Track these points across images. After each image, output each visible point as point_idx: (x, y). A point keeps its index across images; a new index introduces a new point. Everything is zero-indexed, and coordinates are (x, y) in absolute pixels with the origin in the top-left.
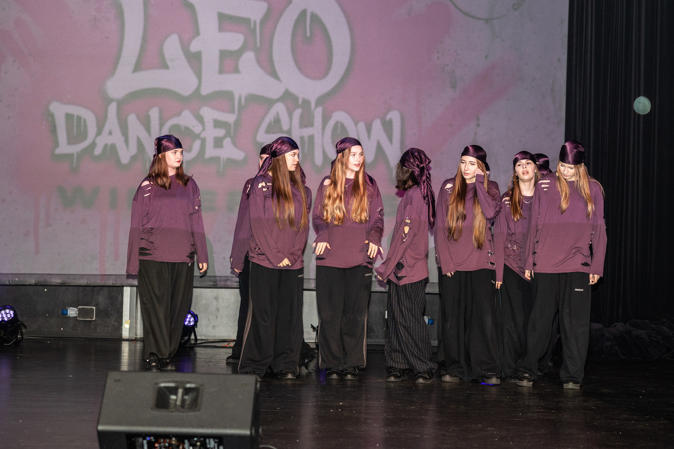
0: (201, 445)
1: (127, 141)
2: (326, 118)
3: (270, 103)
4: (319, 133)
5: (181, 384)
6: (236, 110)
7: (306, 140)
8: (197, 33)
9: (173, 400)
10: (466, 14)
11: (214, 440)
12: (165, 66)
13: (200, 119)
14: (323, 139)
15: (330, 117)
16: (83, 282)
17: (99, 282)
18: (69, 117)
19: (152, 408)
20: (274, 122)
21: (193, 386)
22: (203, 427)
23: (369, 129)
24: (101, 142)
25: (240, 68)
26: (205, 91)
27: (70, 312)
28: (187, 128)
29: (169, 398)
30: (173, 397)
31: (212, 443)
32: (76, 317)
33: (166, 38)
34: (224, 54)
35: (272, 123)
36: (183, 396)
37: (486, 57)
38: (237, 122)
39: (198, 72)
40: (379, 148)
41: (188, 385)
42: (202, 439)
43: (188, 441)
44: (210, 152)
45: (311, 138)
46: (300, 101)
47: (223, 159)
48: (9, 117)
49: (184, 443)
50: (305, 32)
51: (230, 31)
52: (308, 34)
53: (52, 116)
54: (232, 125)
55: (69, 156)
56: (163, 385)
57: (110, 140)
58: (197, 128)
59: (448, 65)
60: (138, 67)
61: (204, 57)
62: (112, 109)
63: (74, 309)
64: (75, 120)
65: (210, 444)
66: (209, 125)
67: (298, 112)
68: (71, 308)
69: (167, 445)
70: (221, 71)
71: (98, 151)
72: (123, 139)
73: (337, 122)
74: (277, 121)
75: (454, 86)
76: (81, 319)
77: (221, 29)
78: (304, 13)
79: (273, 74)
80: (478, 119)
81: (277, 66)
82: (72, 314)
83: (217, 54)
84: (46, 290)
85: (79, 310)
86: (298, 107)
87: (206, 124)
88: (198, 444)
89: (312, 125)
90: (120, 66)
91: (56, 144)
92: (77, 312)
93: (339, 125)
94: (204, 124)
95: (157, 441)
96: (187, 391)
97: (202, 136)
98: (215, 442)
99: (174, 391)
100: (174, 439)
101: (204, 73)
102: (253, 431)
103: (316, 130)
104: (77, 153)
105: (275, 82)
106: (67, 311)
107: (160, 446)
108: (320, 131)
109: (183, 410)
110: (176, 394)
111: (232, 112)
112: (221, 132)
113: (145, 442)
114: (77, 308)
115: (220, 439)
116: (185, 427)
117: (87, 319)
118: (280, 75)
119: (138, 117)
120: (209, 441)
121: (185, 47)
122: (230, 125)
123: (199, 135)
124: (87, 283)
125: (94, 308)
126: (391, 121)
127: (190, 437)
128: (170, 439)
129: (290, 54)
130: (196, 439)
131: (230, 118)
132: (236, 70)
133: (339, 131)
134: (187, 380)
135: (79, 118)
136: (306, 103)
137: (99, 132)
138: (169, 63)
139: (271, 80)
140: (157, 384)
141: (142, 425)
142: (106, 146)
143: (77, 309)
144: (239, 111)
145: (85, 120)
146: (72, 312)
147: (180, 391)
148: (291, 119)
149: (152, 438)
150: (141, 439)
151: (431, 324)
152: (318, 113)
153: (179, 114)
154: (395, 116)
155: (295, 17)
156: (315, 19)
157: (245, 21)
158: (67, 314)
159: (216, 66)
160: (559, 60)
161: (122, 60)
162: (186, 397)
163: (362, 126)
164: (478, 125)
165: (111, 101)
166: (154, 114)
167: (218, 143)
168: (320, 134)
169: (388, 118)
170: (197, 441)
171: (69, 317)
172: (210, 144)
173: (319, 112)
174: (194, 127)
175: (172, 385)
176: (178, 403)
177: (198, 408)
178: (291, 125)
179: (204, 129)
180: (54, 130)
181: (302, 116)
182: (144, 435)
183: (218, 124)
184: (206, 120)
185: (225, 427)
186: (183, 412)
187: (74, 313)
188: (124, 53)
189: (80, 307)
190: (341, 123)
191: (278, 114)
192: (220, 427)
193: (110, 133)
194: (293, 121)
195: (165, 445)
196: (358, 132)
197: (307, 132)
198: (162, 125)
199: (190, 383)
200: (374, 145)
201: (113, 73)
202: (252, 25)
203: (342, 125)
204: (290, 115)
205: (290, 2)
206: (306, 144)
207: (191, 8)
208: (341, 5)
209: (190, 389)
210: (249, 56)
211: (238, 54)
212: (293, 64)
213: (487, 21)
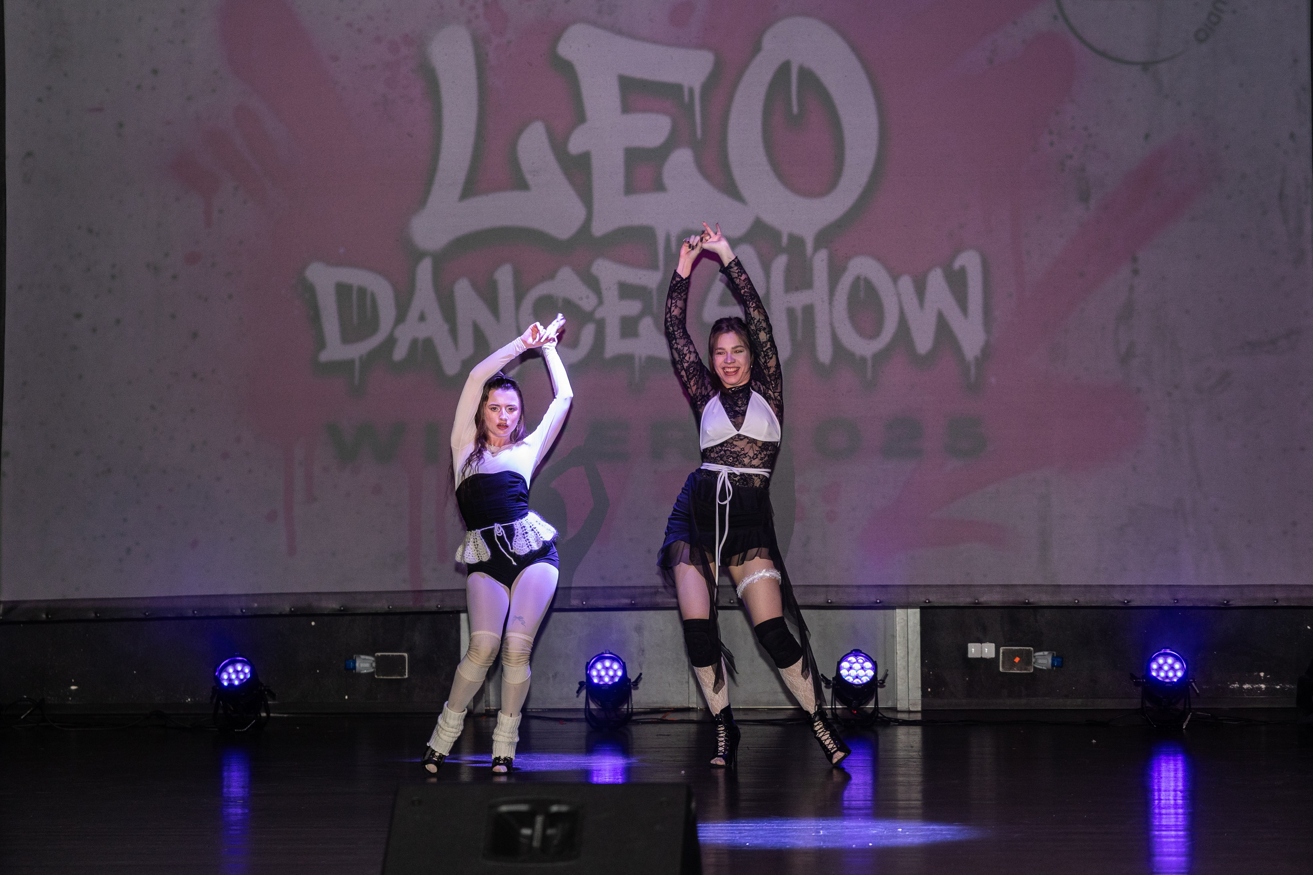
1: (453, 332)
2: (835, 272)
4: (823, 302)
5: (540, 806)
6: (661, 263)
7: (799, 314)
8: (580, 117)
9: (526, 837)
10: (1103, 54)
12: (521, 184)
13: (593, 283)
14: (831, 312)
15: (844, 269)
16: (381, 605)
17: (409, 604)
18: (343, 290)
19: (484, 855)
21: (564, 808)
23: (920, 289)
24: (405, 336)
25: (667, 181)
26: (599, 229)
27: (359, 665)
28: (567, 303)
29: (518, 834)
30: (526, 832)
32: (371, 674)
33: (520, 131)
34: (634, 156)
36: (544, 829)
37: (1147, 136)
39: (585, 193)
40: (942, 326)
41: (555, 808)
44: (615, 346)
45: (809, 310)
46: (785, 240)
47: (640, 359)
48: (230, 296)
50: (789, 104)
51: (644, 110)
52: (795, 110)
53: (309, 291)
54: (654, 293)
55: (345, 366)
56: (504, 808)
57: (422, 332)
58: (587, 301)
59: (1071, 157)
60: (471, 189)
61: (596, 163)
62: (424, 271)
63: (367, 657)
64: (355, 296)
66: (611, 293)
67: (780, 263)
68: (363, 657)
70: (630, 188)
71: (400, 353)
72: (446, 327)
73: (858, 278)
75: (1084, 197)
76: (382, 677)
77: (626, 108)
78: (785, 68)
79: (730, 189)
80: (1135, 260)
81: (737, 173)
82: (365, 668)
83: (620, 157)
84: (313, 623)
85: (378, 660)
86: (782, 250)
87: (605, 293)
89: (809, 285)
90: (435, 188)
91: (321, 344)
92: (374, 665)
93: (862, 283)
94: (600, 293)
96: (552, 820)
97: (598, 315)
99: (527, 819)
101: (597, 195)
103: (817, 295)
104: (361, 358)
105: (737, 204)
106: (355, 663)
108: (826, 298)
109: (547, 858)
110: (531, 825)
111: (654, 267)
112: (633, 307)
114: (373, 656)
117: (394, 677)
118: (745, 192)
119: (475, 285)
121: (558, 146)
122: (650, 293)
123: (592, 313)
124: (389, 608)
125: (406, 655)
126: (963, 270)
129: (761, 150)
131: (651, 279)
132: (659, 186)
133: (862, 294)
134: (553, 797)
135: (362, 291)
136: (796, 242)
137: (401, 318)
138: (529, 177)
139: (726, 201)
140: (494, 806)
142: (414, 342)
143: (372, 659)
144: (666, 265)
145: (373, 295)
146: (364, 664)
147: (539, 820)
148: (768, 273)
151: (1057, 667)
152: (820, 262)
153: (551, 276)
154: (969, 261)
155: (767, 77)
156: (808, 78)
157: (674, 90)
158: (355, 668)
159: (619, 179)
161: (440, 176)
162: (550, 832)
163: (906, 282)
164: (1136, 272)
165: (420, 255)
166: (504, 277)
167: (629, 327)
168: (826, 302)
169: (957, 265)
171: (360, 675)
172: (612, 330)
173: (822, 261)
174: (581, 299)
175: (523, 808)
176: (536, 844)
177: (574, 852)
178: (768, 288)
179: (601, 302)
180: (315, 317)
181: (788, 269)
183: (627, 291)
184: (604, 286)
186: (546, 861)
187: (367, 665)
188: (443, 163)
189: (379, 654)
190: (865, 279)
193: (422, 318)
194: (773, 278)
196: (899, 295)
197: (799, 299)
198: (519, 298)
199: (558, 802)
200: (932, 320)
201: (422, 201)
202: (686, 98)
203: (868, 282)
204: (766, 267)
205: (757, 48)
206: (800, 324)
207: (566, 70)
208: (855, 49)
209: (558, 814)
210: (682, 158)
211: (660, 155)
212: (768, 168)
213: (1146, 66)
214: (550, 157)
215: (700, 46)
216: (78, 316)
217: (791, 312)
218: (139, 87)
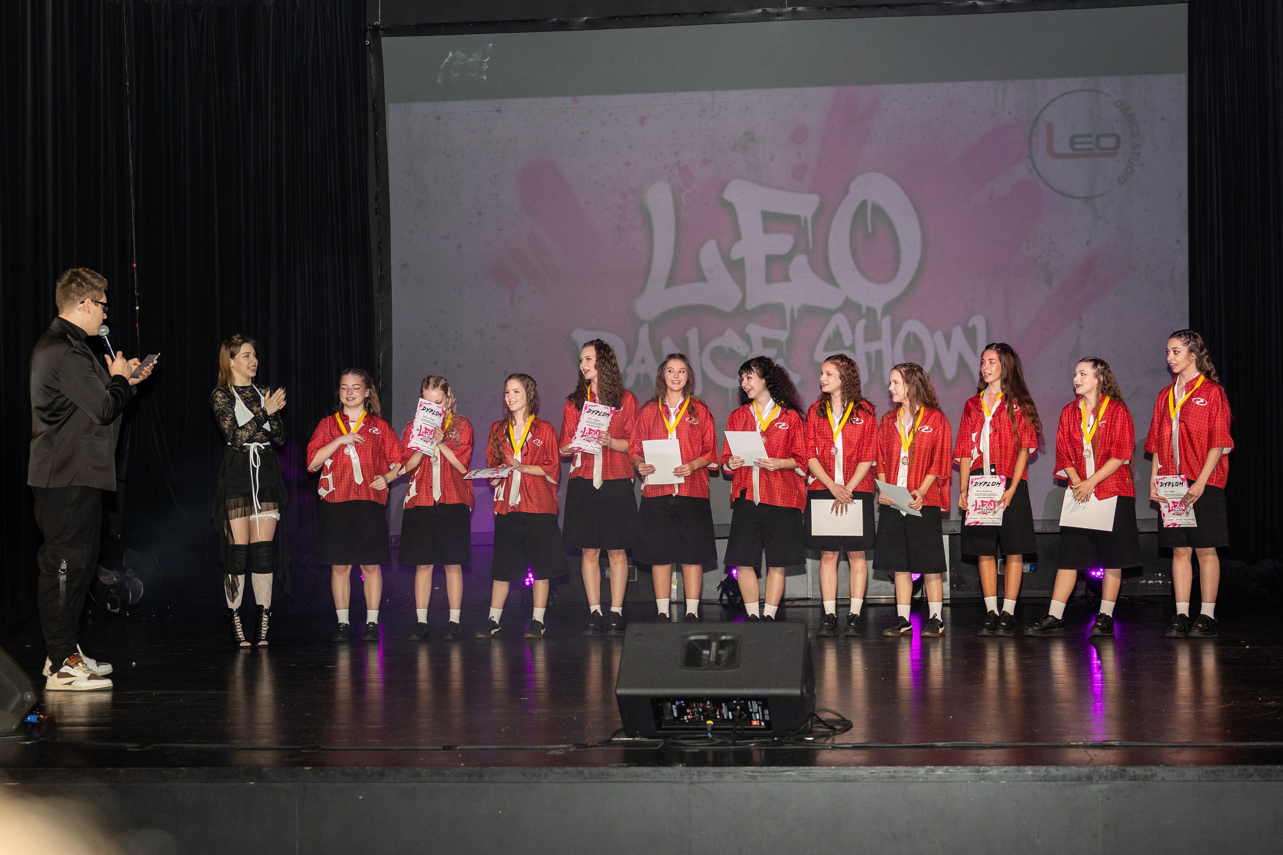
0: (741, 710)
2: (895, 330)
3: (827, 314)
5: (715, 636)
6: (788, 325)
7: (873, 356)
8: (738, 236)
9: (706, 655)
10: (1061, 193)
11: (757, 703)
12: (703, 279)
13: (747, 339)
14: (893, 354)
15: (901, 328)
19: (680, 666)
20: (833, 337)
21: (729, 638)
22: (742, 686)
23: (948, 339)
24: (632, 371)
25: (791, 275)
26: (750, 305)
28: (731, 350)
29: (702, 654)
30: (706, 652)
31: (754, 707)
33: (702, 245)
34: (771, 260)
35: (832, 337)
36: (717, 652)
37: (1088, 243)
38: (790, 340)
39: (742, 284)
40: (962, 362)
41: (723, 638)
42: (742, 702)
43: (726, 705)
45: (879, 353)
46: (864, 310)
49: (721, 708)
50: (866, 227)
51: (777, 232)
52: (870, 230)
53: (573, 344)
54: (784, 344)
56: (692, 638)
57: (641, 369)
58: (742, 349)
59: (1040, 256)
60: (671, 282)
61: (748, 265)
62: (644, 332)
65: (752, 707)
66: (757, 344)
67: (862, 323)
69: (701, 710)
70: (769, 280)
73: (910, 333)
74: (838, 335)
75: (1049, 281)
77: (766, 231)
78: (863, 205)
79: (830, 279)
80: (1080, 319)
81: (834, 269)
83: (763, 260)
86: (862, 317)
87: (754, 344)
88: (738, 707)
89: (879, 338)
90: (650, 281)
93: (912, 336)
94: (751, 344)
95: (688, 706)
96: (722, 645)
98: (759, 705)
99: (706, 644)
100: (709, 703)
101: (748, 283)
102: (804, 691)
103: (884, 344)
105: (833, 289)
107: (692, 712)
108: (890, 345)
109: (718, 667)
110: (709, 648)
111: (784, 328)
113: (674, 707)
115: (764, 701)
116: (721, 687)
118: (838, 281)
119: (673, 340)
120: (751, 704)
121: (725, 254)
122: (781, 344)
126: (974, 328)
127: (728, 699)
128: (705, 702)
129: (849, 255)
130: (735, 702)
131: (782, 335)
132: (787, 278)
133: (913, 343)
134: (723, 631)
136: (871, 311)
137: (629, 362)
138: (706, 274)
139: (828, 287)
140: (686, 637)
141: (670, 687)
142: (638, 376)
144: (792, 327)
147: (714, 644)
148: (854, 333)
149: (682, 702)
150: (669, 704)
151: (1033, 571)
152: (886, 323)
153: (721, 334)
154: (978, 322)
155: (852, 210)
156: (878, 210)
157: (795, 219)
159: (763, 274)
160: (1178, 242)
161: (653, 273)
162: (721, 652)
163: (939, 335)
164: (1081, 327)
165: (640, 323)
166: (692, 335)
168: (890, 348)
169: (970, 324)
170: (736, 705)
173: (888, 322)
174: (739, 348)
175: (704, 637)
176: (712, 659)
177: (735, 664)
178: (853, 339)
179: (751, 350)
181: (866, 328)
182: (673, 699)
183: (767, 342)
184: (753, 339)
185: (770, 687)
186: (719, 669)
188: (654, 266)
190: (914, 334)
191: (838, 327)
192: (763, 687)
193: (643, 361)
194: (856, 335)
195: (699, 710)
196: (934, 343)
197: (873, 347)
198: (702, 348)
199: (725, 634)
200: (956, 357)
201: (642, 290)
202: (803, 224)
203: (915, 335)
204: (853, 327)
205: (846, 192)
206: (873, 362)
207: (729, 207)
208: (907, 192)
209: (726, 641)
210: (801, 260)
211: (787, 258)
212: (854, 266)
213: (1086, 199)
214: (720, 262)
215: (811, 192)
216: (436, 363)
217: (868, 355)
218: (470, 223)
